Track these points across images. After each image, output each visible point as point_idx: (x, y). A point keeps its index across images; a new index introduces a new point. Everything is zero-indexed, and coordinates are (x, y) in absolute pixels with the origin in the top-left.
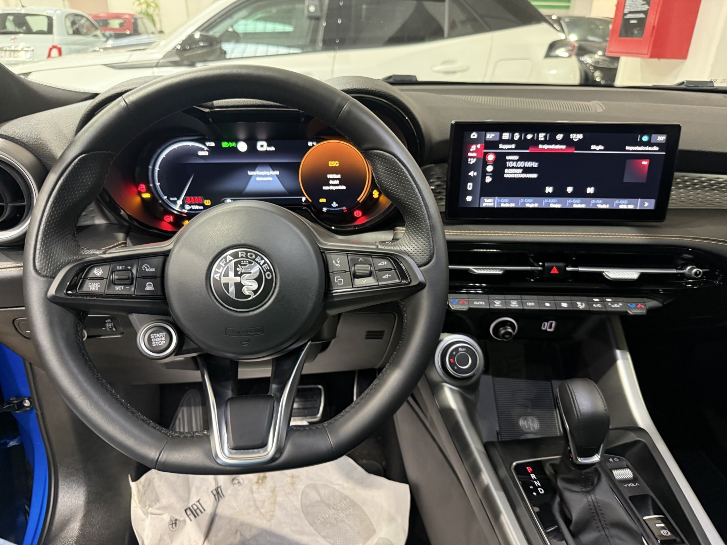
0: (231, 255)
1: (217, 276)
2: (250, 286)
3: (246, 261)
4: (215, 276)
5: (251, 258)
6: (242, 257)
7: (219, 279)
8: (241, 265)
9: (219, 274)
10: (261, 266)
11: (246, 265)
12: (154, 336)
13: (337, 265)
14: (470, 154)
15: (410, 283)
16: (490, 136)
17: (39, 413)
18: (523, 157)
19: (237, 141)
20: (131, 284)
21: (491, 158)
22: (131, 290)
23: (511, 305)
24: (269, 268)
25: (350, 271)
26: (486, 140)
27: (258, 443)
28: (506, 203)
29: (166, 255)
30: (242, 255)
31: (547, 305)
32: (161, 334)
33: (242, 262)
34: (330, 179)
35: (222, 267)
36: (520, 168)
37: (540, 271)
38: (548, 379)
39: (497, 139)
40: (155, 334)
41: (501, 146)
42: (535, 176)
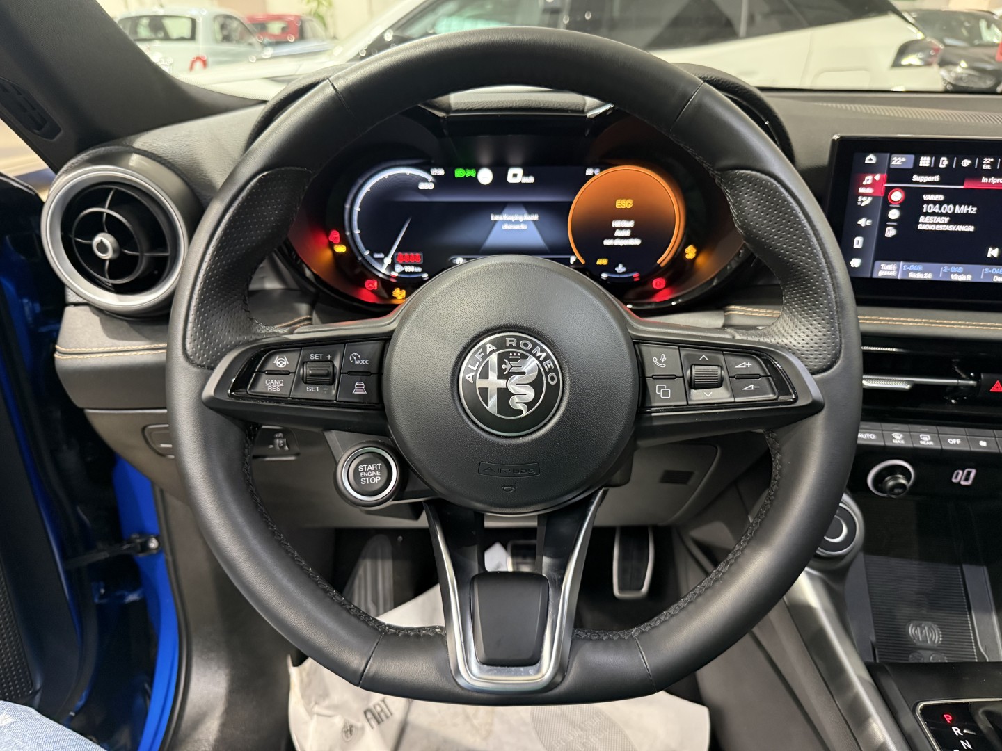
0: (492, 342)
1: (469, 377)
2: (522, 395)
3: (517, 353)
4: (467, 377)
5: (525, 348)
6: (511, 346)
7: (472, 382)
8: (510, 360)
9: (473, 374)
10: (541, 362)
11: (516, 360)
12: (364, 467)
13: (659, 365)
14: (861, 190)
15: (795, 400)
16: (898, 161)
17: (170, 559)
18: (952, 198)
19: (478, 167)
20: (332, 383)
21: (897, 196)
22: (331, 392)
23: (921, 442)
24: (553, 367)
25: (683, 377)
26: (891, 167)
27: (526, 656)
28: (918, 272)
29: (386, 339)
30: (511, 343)
31: (983, 443)
32: (374, 466)
33: (511, 354)
34: (616, 229)
35: (478, 361)
36: (946, 215)
37: (971, 387)
38: (957, 562)
39: (910, 166)
40: (365, 466)
41: (915, 178)
42: (971, 228)
